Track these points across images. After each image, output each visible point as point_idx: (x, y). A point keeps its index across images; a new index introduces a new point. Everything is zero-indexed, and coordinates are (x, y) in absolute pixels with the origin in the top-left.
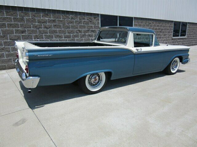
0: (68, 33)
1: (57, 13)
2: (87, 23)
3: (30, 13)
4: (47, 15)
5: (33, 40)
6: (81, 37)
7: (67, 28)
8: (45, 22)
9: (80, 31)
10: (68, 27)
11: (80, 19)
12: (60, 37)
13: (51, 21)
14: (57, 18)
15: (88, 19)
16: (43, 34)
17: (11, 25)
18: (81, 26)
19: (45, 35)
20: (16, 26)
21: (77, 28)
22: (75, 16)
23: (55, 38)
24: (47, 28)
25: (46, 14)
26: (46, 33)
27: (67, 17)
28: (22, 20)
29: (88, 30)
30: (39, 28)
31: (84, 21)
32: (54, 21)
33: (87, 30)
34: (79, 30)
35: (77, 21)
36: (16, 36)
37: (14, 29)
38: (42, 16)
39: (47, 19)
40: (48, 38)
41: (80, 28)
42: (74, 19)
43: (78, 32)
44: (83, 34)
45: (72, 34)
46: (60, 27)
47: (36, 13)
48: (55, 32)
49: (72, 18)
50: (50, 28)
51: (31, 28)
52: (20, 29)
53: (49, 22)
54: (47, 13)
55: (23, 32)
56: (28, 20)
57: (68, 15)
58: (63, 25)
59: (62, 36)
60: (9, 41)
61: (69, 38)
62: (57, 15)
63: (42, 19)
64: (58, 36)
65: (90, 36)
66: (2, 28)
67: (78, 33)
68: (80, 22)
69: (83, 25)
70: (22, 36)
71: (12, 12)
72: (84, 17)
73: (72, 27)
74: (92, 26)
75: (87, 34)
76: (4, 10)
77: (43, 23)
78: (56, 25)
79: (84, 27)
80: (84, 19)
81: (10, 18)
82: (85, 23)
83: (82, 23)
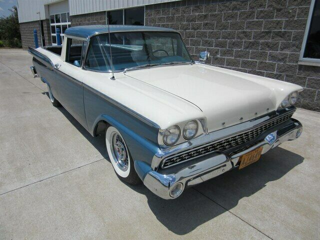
0: (223, 38)
2: (268, 15)
3: (181, 8)
4: (198, 7)
6: (247, 48)
7: (222, 29)
8: (194, 19)
9: (246, 35)
10: (225, 27)
11: (252, 8)
12: (209, 43)
13: (201, 17)
14: (211, 11)
15: (271, 6)
16: (189, 37)
18: (250, 23)
19: (191, 40)
21: (240, 27)
23: (203, 45)
24: (195, 29)
26: (192, 37)
27: (226, 7)
29: (268, 33)
30: (186, 29)
31: (261, 11)
32: (205, 16)
33: (263, 32)
34: (244, 32)
35: (244, 13)
38: (192, 11)
39: (197, 14)
40: (194, 45)
41: (248, 27)
42: (239, 9)
43: (242, 35)
44: (252, 40)
45: (228, 41)
46: (212, 26)
47: (186, 8)
48: (204, 35)
49: (235, 8)
50: (198, 28)
53: (198, 19)
56: (177, 19)
57: (228, 4)
58: (218, 23)
59: (213, 43)
61: (223, 47)
62: (211, 5)
63: (191, 16)
64: (206, 42)
65: (269, 47)
67: (241, 39)
68: (251, 15)
69: (255, 20)
71: (166, 10)
73: (232, 25)
74: (278, 23)
75: (261, 41)
76: (162, 9)
77: (192, 21)
78: (207, 23)
79: (259, 24)
80: (261, 6)
81: (164, 17)
82: (262, 15)
83: (254, 16)
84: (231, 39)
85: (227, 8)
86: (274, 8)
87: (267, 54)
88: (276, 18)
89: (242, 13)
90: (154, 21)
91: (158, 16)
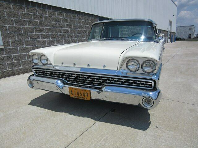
0: (77, 33)
1: (69, 12)
3: (47, 10)
5: (51, 39)
11: (85, 20)
13: (64, 20)
14: (69, 17)
16: (58, 33)
17: (31, 22)
20: (35, 24)
22: (82, 16)
23: (68, 38)
24: (61, 28)
26: (60, 32)
28: (41, 17)
30: (55, 27)
34: (85, 31)
35: (83, 22)
36: (36, 34)
37: (34, 27)
38: (57, 15)
39: (61, 18)
42: (81, 19)
45: (80, 34)
46: (71, 26)
47: (52, 11)
48: (67, 31)
50: (63, 27)
51: (48, 26)
52: (39, 27)
53: (62, 21)
54: (60, 12)
55: (42, 30)
56: (45, 18)
57: (76, 15)
58: (73, 25)
59: (73, 36)
60: (29, 40)
63: (57, 18)
66: (23, 25)
67: (84, 33)
68: (85, 23)
69: (87, 25)
70: (41, 34)
72: (87, 17)
73: (80, 27)
76: (25, 5)
77: (58, 22)
90: (15, 15)
91: (20, 12)
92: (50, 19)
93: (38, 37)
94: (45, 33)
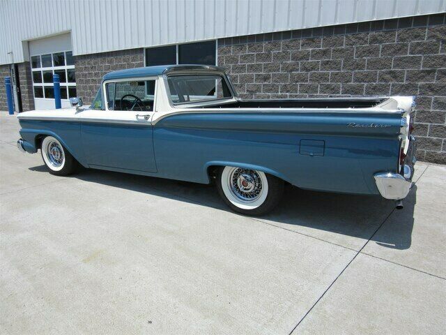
0: (356, 81)
1: (336, 33)
2: (430, 49)
3: (282, 42)
4: (313, 40)
5: (280, 93)
7: (354, 69)
8: (305, 57)
9: (395, 75)
10: (359, 66)
11: (402, 40)
12: (333, 89)
13: (318, 53)
14: (334, 44)
15: (433, 37)
16: (297, 82)
17: (252, 66)
18: (401, 59)
19: (301, 85)
20: (257, 68)
21: (384, 66)
22: (386, 33)
23: (321, 92)
24: (307, 70)
25: (310, 39)
26: (303, 81)
27: (360, 39)
28: (268, 56)
29: (428, 72)
30: (291, 71)
31: (418, 44)
32: (325, 53)
33: (423, 71)
34: (391, 72)
35: (391, 46)
36: (255, 85)
37: (254, 74)
38: (302, 46)
39: (311, 49)
41: (397, 66)
42: (381, 42)
43: (388, 76)
44: (404, 83)
45: (366, 84)
46: (336, 65)
47: (291, 41)
48: (323, 77)
49: (374, 40)
50: (312, 69)
51: (278, 70)
52: (262, 73)
53: (313, 56)
54: (312, 37)
55: (266, 78)
56: (276, 56)
57: (362, 35)
58: (346, 60)
59: (339, 88)
60: (245, 93)
62: (334, 37)
63: (300, 52)
64: (328, 87)
65: (432, 90)
66: (241, 72)
67: (387, 81)
68: (401, 49)
69: (408, 55)
70: (264, 85)
71: (256, 44)
72: (417, 30)
73: (370, 63)
75: (420, 83)
76: (247, 44)
77: (301, 59)
78: (328, 61)
79: (415, 61)
80: (416, 37)
81: (252, 55)
82: (419, 48)
83: (407, 50)
84: (369, 81)
85: (361, 41)
86: (438, 40)
87: (430, 101)
88: (441, 52)
89: (386, 46)
90: (234, 60)
91: (240, 54)
92: (284, 56)
93: (258, 90)
94: (271, 82)
